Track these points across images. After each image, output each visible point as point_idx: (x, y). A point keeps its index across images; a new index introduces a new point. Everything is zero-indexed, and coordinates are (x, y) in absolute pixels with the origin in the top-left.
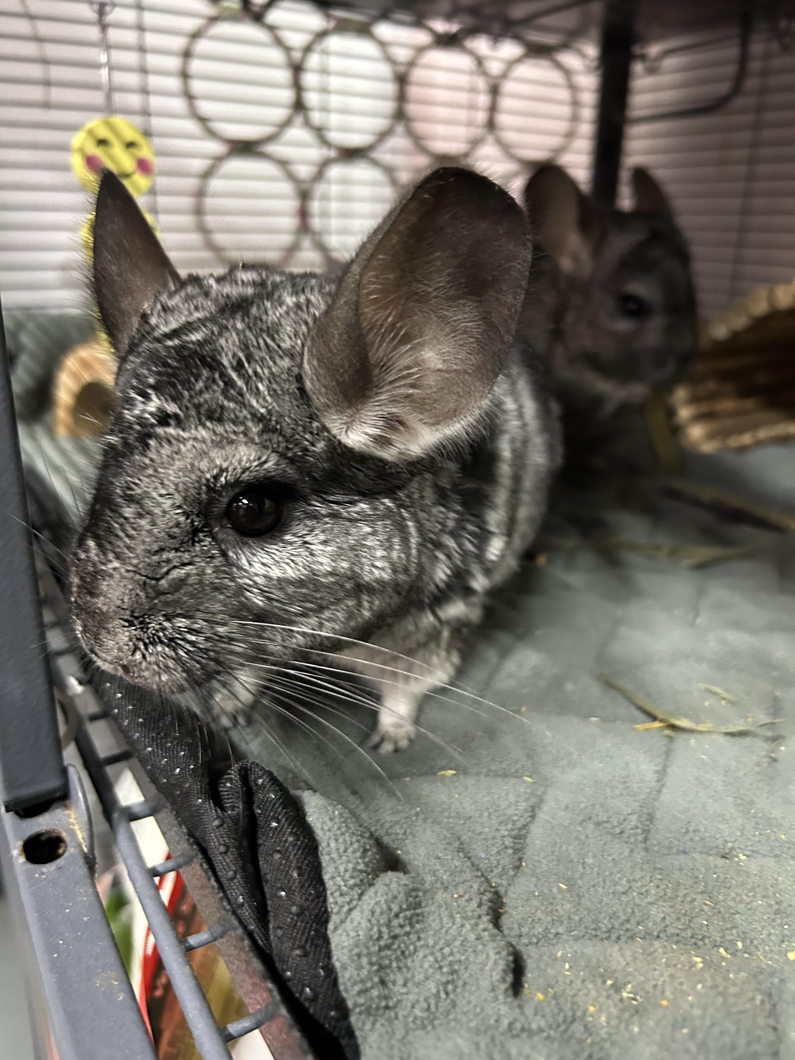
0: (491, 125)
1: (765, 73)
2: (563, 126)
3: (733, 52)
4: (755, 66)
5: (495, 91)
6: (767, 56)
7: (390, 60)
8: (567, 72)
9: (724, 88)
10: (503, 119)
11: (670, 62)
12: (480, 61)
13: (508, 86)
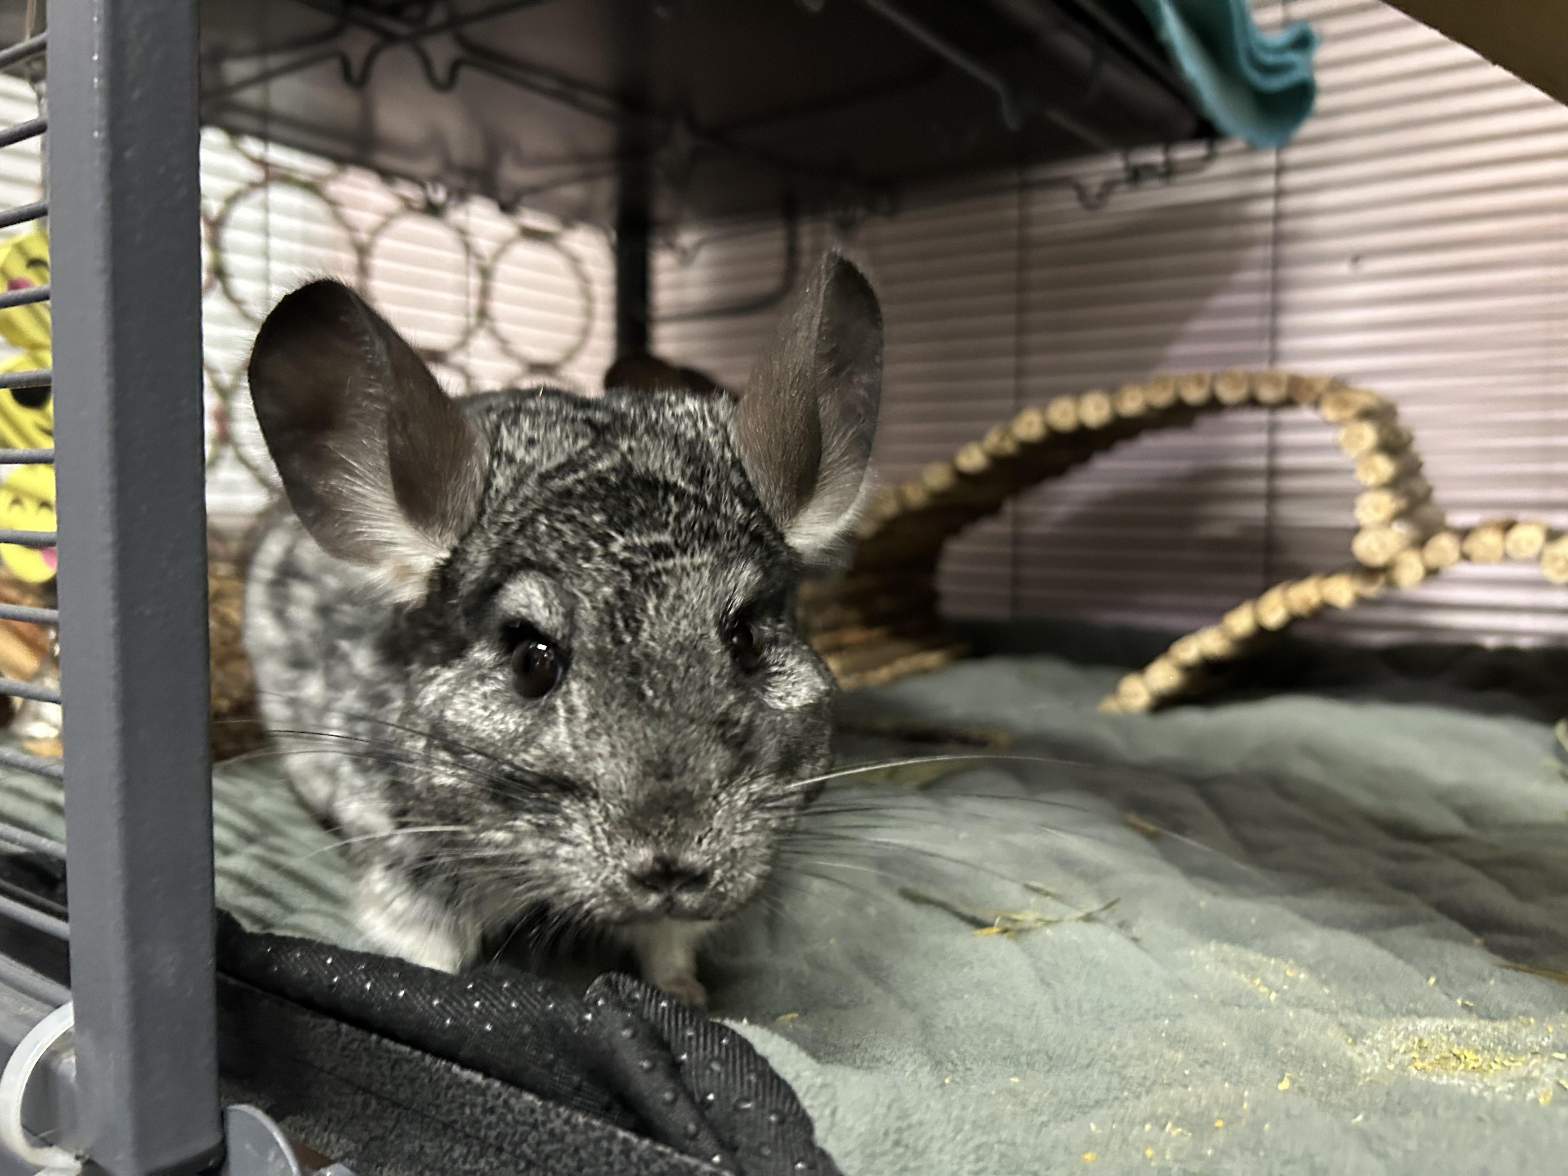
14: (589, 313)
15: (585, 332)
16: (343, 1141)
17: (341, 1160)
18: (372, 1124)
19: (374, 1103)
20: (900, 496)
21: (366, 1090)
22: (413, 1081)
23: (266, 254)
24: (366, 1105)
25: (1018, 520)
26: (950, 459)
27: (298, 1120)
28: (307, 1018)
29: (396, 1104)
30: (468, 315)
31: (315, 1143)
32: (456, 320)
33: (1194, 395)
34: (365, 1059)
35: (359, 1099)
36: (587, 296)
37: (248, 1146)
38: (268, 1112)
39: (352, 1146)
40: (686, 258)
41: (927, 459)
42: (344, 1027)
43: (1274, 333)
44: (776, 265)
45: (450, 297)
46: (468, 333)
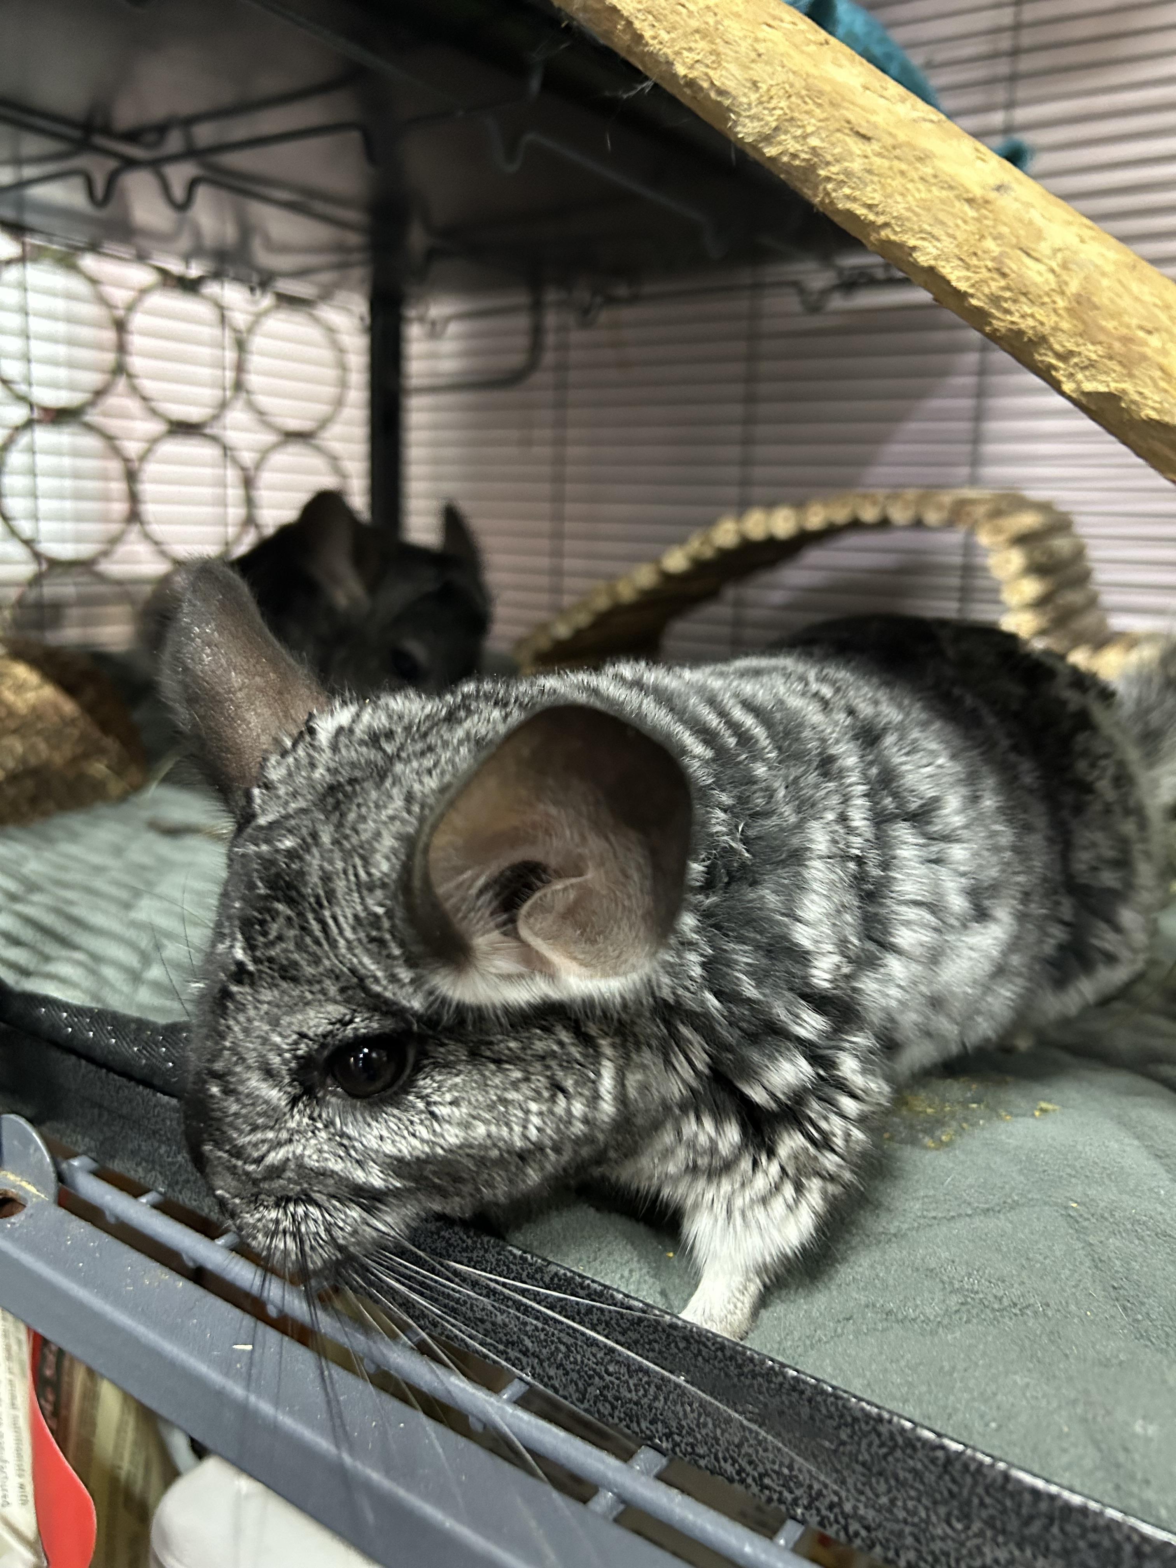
0: (239, 386)
1: (563, 347)
2: (330, 391)
3: (522, 321)
4: (550, 339)
5: (241, 346)
6: (562, 329)
7: (103, 301)
8: (330, 330)
9: (517, 360)
10: (253, 380)
11: (453, 328)
12: (221, 309)
13: (257, 342)
14: (343, 384)
15: (339, 403)
16: (87, 1140)
17: (85, 1153)
18: (105, 1129)
19: (106, 1114)
20: (612, 591)
21: (100, 1106)
22: (130, 1101)
23: (26, 335)
24: (100, 1115)
25: (739, 603)
26: (656, 560)
27: (56, 1125)
28: (55, 1054)
29: (121, 1116)
30: (224, 389)
31: (66, 1141)
32: (211, 395)
33: (869, 514)
34: (99, 1084)
35: (96, 1111)
36: (343, 367)
37: (16, 1143)
38: (30, 1121)
39: (93, 1144)
40: (435, 331)
41: (636, 559)
42: (83, 1062)
43: (977, 439)
44: (522, 341)
45: (206, 373)
46: (223, 405)
